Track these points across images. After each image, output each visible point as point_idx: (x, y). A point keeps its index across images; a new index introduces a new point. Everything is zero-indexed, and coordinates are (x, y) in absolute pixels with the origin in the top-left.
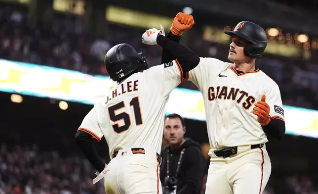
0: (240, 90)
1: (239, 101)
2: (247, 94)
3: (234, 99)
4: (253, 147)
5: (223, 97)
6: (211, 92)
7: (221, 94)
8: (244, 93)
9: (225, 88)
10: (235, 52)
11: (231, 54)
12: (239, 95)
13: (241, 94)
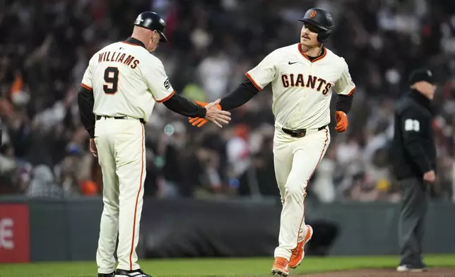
0: (318, 78)
1: (319, 89)
2: (325, 82)
3: (313, 87)
4: (320, 129)
5: (300, 84)
6: (285, 80)
7: (298, 81)
8: (322, 81)
9: (300, 76)
10: (309, 38)
11: (304, 40)
12: (317, 84)
13: (320, 82)
